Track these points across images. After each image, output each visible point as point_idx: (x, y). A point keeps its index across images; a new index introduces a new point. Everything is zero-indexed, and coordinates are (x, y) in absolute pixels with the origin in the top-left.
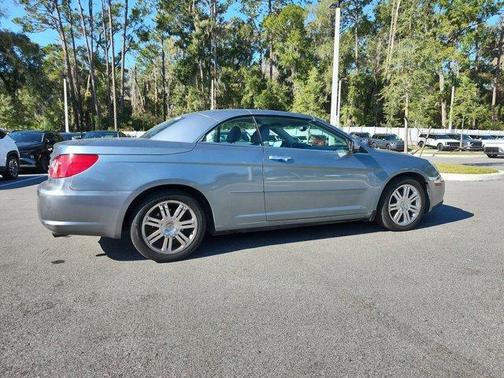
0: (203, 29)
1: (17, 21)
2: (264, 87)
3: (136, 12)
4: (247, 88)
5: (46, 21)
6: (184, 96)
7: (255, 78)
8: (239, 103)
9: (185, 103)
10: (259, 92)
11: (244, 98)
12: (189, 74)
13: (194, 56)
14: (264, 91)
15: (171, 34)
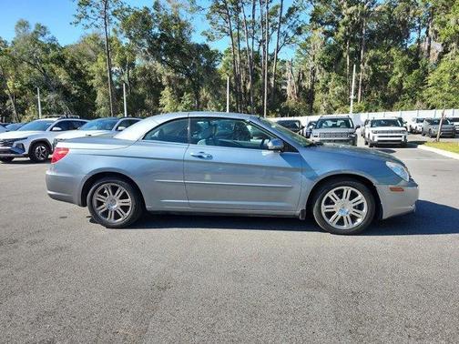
0: (351, 15)
1: (204, 34)
2: (417, 66)
3: (291, 11)
4: (396, 69)
5: (223, 31)
6: (327, 82)
7: (406, 57)
8: (386, 85)
9: (327, 90)
10: (410, 72)
11: (392, 80)
12: (333, 61)
13: (340, 42)
14: (415, 71)
15: (322, 24)
